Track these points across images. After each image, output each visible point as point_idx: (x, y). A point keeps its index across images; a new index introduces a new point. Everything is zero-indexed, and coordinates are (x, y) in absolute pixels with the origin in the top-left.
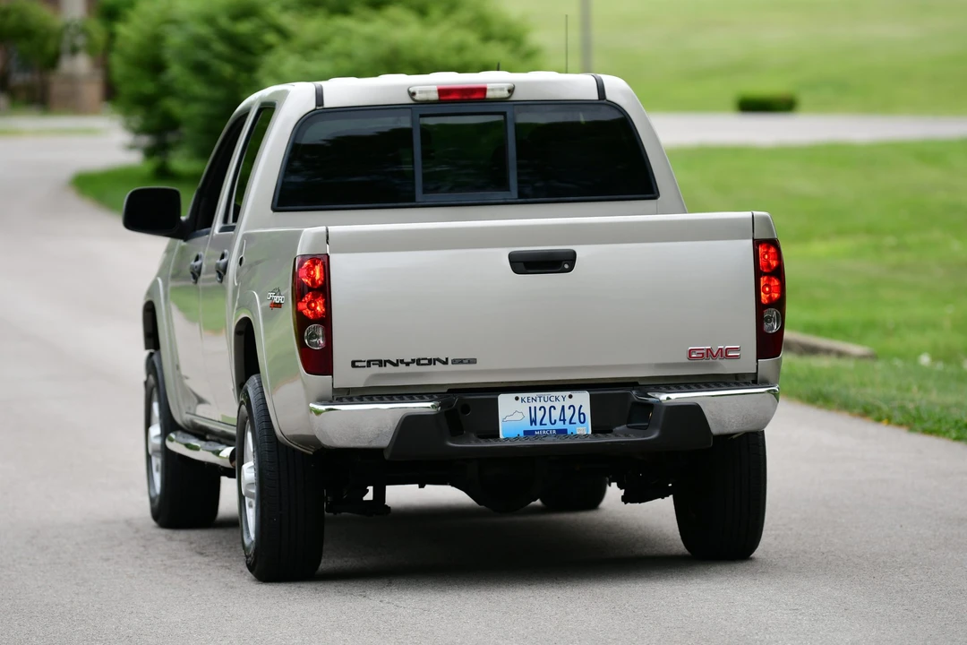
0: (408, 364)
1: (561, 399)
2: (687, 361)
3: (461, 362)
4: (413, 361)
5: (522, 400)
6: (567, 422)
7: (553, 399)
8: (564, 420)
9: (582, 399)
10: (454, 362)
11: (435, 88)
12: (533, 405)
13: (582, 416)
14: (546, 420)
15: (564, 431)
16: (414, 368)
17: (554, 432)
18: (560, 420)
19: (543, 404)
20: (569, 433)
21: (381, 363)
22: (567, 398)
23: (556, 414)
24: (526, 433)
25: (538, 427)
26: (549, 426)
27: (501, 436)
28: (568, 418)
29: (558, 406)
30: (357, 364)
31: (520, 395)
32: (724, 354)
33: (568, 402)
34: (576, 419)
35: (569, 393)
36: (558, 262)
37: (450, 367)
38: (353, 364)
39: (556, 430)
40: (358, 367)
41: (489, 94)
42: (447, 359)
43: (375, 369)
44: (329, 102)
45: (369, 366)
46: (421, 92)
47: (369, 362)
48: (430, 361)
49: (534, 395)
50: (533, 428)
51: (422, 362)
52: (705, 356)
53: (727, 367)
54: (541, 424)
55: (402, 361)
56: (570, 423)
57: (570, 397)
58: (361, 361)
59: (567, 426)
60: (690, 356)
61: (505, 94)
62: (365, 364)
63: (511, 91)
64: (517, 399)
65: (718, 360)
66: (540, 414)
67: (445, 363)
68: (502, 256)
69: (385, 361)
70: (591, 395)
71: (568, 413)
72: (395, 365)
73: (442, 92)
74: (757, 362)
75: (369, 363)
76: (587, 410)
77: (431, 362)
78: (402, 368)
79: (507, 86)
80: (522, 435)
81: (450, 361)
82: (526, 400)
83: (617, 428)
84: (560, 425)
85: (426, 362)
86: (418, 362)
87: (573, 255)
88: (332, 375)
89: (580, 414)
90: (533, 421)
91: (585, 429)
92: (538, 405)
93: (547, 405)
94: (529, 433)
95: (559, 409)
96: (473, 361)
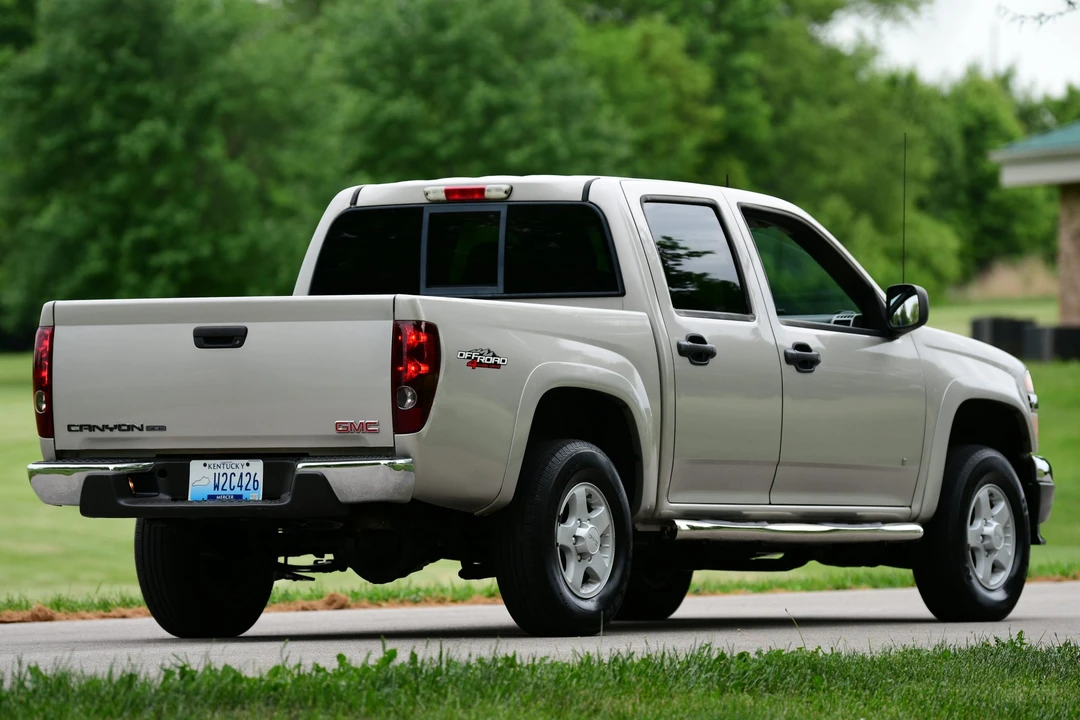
0: (111, 429)
2: (333, 433)
4: (115, 427)
5: (209, 466)
6: (244, 488)
7: (234, 466)
8: (241, 486)
9: (257, 467)
10: (148, 428)
11: (443, 188)
12: (217, 471)
13: (256, 483)
14: (227, 486)
15: (240, 496)
16: (116, 433)
17: (232, 497)
18: (238, 486)
19: (225, 471)
20: (244, 498)
21: (91, 428)
22: (245, 466)
23: (235, 480)
24: (210, 497)
25: (220, 492)
26: (229, 492)
27: (189, 499)
28: (244, 484)
29: (238, 473)
30: (72, 428)
31: (208, 462)
32: (365, 427)
33: (246, 470)
34: (250, 486)
35: (247, 461)
36: (231, 338)
37: (145, 434)
38: (69, 427)
39: (234, 495)
40: (73, 431)
41: (487, 195)
42: (142, 425)
43: (86, 433)
44: (361, 202)
45: (81, 430)
46: (434, 192)
47: (81, 426)
48: (128, 426)
49: (218, 462)
50: (216, 492)
51: (123, 428)
52: (349, 429)
53: (372, 441)
54: (223, 489)
55: (107, 427)
56: (246, 489)
57: (248, 465)
58: (75, 426)
59: (243, 492)
60: (337, 429)
61: (504, 195)
62: (78, 428)
63: (509, 192)
64: (205, 465)
65: (359, 433)
66: (222, 480)
67: (141, 429)
68: (186, 331)
69: (94, 426)
70: (264, 464)
71: (245, 480)
72: (102, 430)
73: (448, 192)
74: (392, 436)
75: (82, 428)
76: (260, 478)
77: (130, 428)
78: (107, 433)
79: (506, 187)
80: (206, 498)
81: (144, 428)
82: (212, 466)
84: (237, 491)
85: (126, 428)
86: (119, 427)
87: (245, 331)
88: (53, 437)
89: (254, 481)
90: (216, 487)
91: (256, 495)
92: (222, 471)
93: (229, 472)
94: (212, 497)
95: (238, 476)
96: (162, 428)
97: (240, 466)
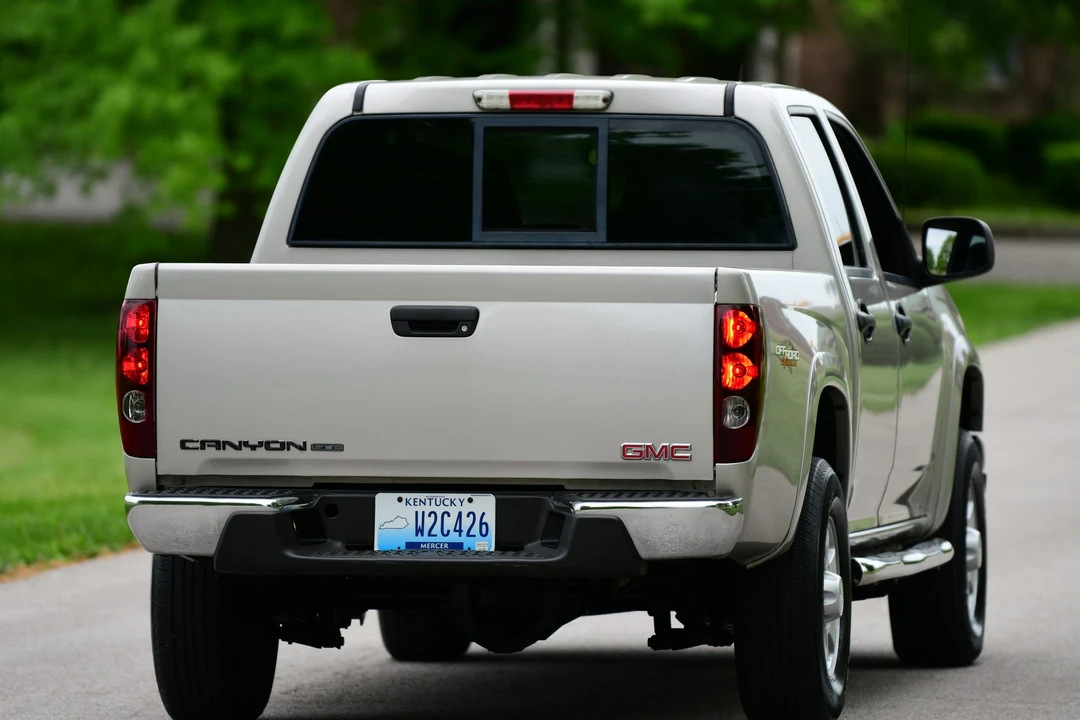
0: (253, 448)
1: (458, 504)
2: (620, 460)
3: (322, 447)
4: (261, 444)
5: (407, 502)
6: (464, 533)
7: (447, 502)
8: (460, 531)
9: (486, 505)
10: (315, 447)
11: (507, 91)
12: (420, 509)
13: (484, 527)
14: (437, 530)
15: (460, 545)
16: (261, 453)
17: (446, 546)
18: (455, 530)
19: (434, 508)
20: (465, 548)
21: (219, 445)
22: (466, 502)
23: (450, 523)
24: (409, 545)
25: (425, 538)
26: (440, 538)
27: (376, 549)
28: (465, 528)
29: (454, 511)
30: (187, 444)
31: (404, 496)
32: (669, 453)
33: (467, 508)
34: (475, 530)
35: (468, 496)
36: (454, 323)
37: (309, 454)
38: (183, 444)
39: (449, 544)
40: (188, 448)
41: (576, 103)
42: (305, 443)
43: (211, 453)
44: (368, 108)
45: (203, 447)
46: (491, 97)
48: (282, 444)
49: (422, 496)
50: (419, 539)
51: (272, 446)
52: (644, 455)
53: (677, 471)
54: (430, 535)
55: (246, 444)
56: (468, 535)
57: (470, 500)
58: (192, 441)
59: (463, 539)
60: (624, 455)
61: (600, 105)
62: (198, 445)
63: (609, 100)
64: (400, 500)
65: (662, 461)
66: (429, 521)
67: (303, 448)
68: (382, 311)
69: (225, 443)
70: (497, 500)
71: (466, 522)
72: (238, 448)
73: (514, 98)
74: (714, 465)
75: (203, 444)
76: (491, 519)
77: (284, 446)
78: (246, 453)
79: (605, 93)
80: (403, 547)
81: (309, 447)
82: (412, 502)
83: (530, 545)
84: (454, 538)
85: (278, 446)
86: (267, 445)
87: (476, 313)
88: (155, 456)
89: (481, 524)
90: (419, 531)
91: (488, 544)
92: (428, 509)
93: (439, 511)
94: (412, 546)
95: (454, 516)
96: (338, 448)
97: (457, 502)
